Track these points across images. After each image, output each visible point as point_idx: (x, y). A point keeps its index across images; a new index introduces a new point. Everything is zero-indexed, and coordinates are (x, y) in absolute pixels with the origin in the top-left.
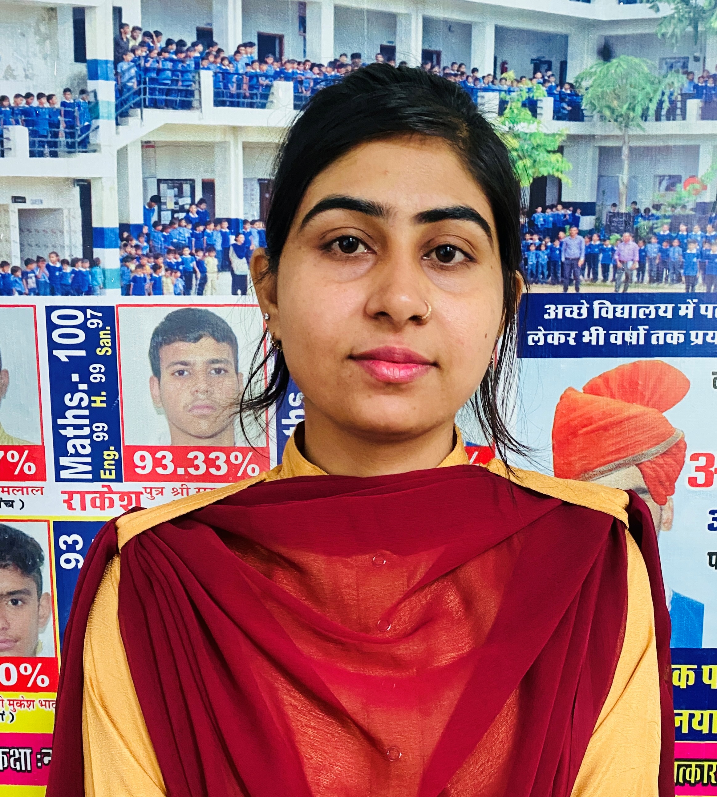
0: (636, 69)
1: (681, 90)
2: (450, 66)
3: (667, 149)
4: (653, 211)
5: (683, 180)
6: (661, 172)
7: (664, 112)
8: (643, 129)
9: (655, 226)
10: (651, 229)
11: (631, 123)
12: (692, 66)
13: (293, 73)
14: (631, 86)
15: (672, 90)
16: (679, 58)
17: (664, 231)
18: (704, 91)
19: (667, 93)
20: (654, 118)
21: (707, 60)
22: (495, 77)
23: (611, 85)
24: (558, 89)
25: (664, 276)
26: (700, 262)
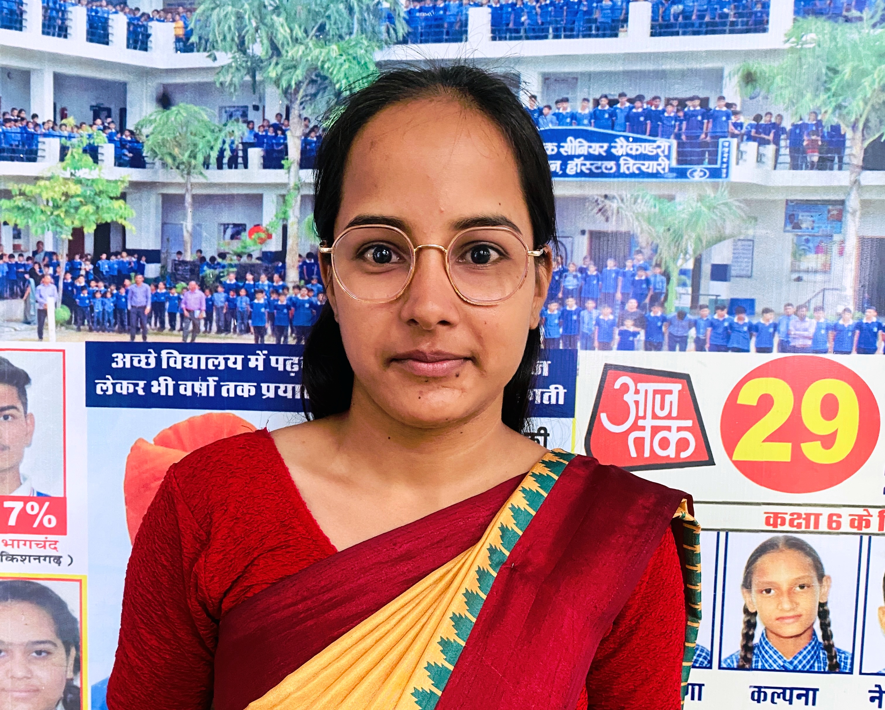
0: (195, 117)
1: (242, 138)
2: (9, 112)
3: (232, 197)
4: (219, 260)
5: (248, 229)
6: (225, 220)
7: (225, 160)
8: (205, 177)
9: (222, 274)
10: (218, 278)
11: (192, 171)
12: (252, 115)
14: (191, 133)
16: (238, 107)
17: (231, 280)
18: (265, 140)
19: (228, 141)
20: (216, 166)
21: (266, 109)
22: (55, 123)
23: (172, 132)
24: (119, 135)
25: (232, 326)
26: (269, 313)
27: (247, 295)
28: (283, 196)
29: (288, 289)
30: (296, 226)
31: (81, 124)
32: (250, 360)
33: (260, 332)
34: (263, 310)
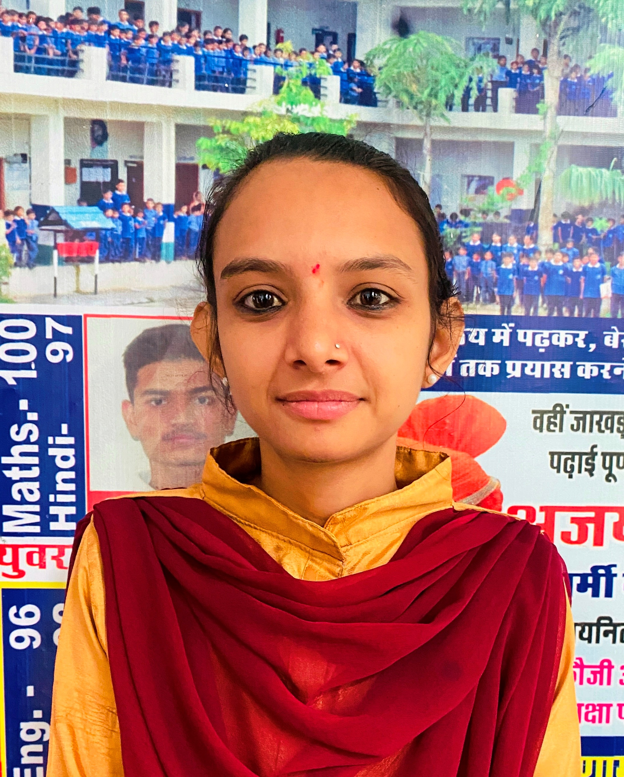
0: (438, 49)
1: (492, 76)
3: (477, 146)
4: (461, 218)
5: (496, 182)
6: (469, 171)
7: (472, 101)
8: (447, 120)
9: (464, 234)
10: (460, 238)
11: (433, 112)
12: (504, 49)
13: (13, 27)
14: (432, 68)
15: (480, 75)
16: (489, 39)
17: (474, 241)
18: (519, 79)
19: (475, 79)
21: (522, 44)
22: (268, 47)
23: (409, 65)
24: (346, 66)
25: (475, 294)
26: (517, 279)
27: (493, 259)
28: (537, 146)
29: (540, 253)
30: (551, 181)
31: (301, 51)
32: (494, 334)
33: (507, 302)
34: (511, 276)
